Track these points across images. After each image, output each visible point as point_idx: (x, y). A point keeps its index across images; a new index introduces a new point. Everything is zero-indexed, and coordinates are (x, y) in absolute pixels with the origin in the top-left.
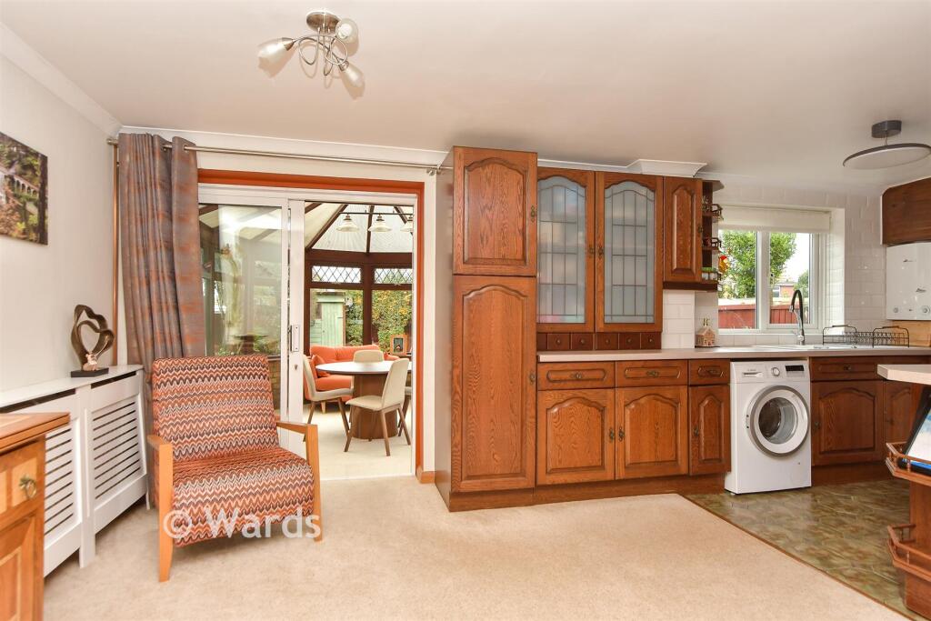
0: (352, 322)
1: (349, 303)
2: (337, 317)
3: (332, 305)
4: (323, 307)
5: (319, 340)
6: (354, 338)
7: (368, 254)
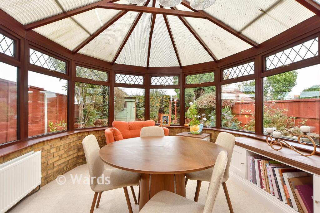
0: (138, 109)
1: (137, 102)
2: (132, 107)
3: (131, 102)
4: (127, 103)
5: (125, 116)
6: (139, 115)
7: (148, 68)
